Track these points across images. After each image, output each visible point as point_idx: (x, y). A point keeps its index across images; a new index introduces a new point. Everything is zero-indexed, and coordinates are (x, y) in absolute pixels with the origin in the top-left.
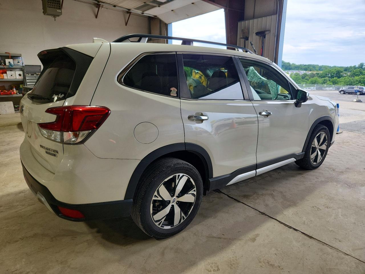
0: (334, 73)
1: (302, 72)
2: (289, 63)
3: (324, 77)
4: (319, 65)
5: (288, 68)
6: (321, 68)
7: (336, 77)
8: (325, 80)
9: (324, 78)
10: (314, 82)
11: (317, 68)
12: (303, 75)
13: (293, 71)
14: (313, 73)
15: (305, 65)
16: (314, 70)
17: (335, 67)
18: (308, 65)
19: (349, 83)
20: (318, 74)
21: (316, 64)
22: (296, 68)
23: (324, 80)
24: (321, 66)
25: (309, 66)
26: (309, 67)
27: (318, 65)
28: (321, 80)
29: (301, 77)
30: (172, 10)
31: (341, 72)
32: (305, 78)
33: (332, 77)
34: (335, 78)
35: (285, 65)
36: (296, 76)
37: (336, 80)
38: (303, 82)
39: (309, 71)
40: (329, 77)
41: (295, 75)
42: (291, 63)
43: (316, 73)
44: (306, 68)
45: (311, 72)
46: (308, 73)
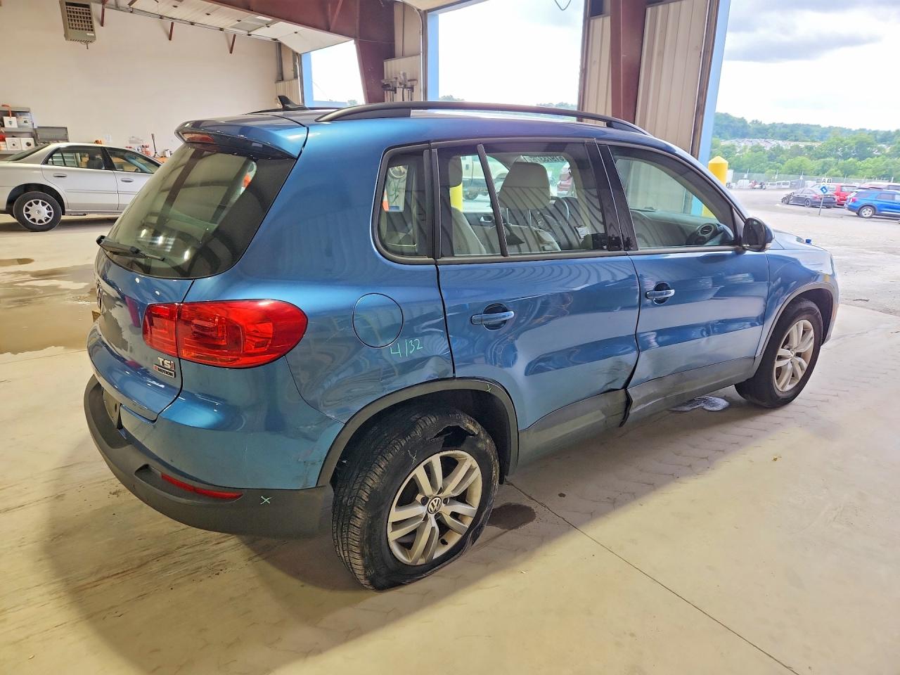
0: (850, 148)
1: (769, 145)
2: (743, 120)
3: (825, 156)
5: (740, 133)
6: (825, 133)
7: (854, 157)
8: (825, 163)
9: (822, 160)
10: (797, 168)
11: (816, 134)
12: (774, 150)
13: (751, 140)
14: (798, 147)
15: (785, 126)
16: (806, 138)
18: (794, 125)
19: (884, 173)
20: (810, 148)
21: (813, 124)
22: (760, 133)
23: (822, 164)
25: (795, 127)
26: (792, 131)
27: (818, 126)
28: (816, 164)
29: (765, 157)
31: (869, 144)
32: (777, 157)
33: (845, 156)
34: (851, 159)
35: (733, 125)
36: (753, 153)
37: (854, 164)
38: (770, 168)
39: (792, 140)
40: (837, 157)
41: (752, 151)
42: (749, 121)
43: (806, 147)
44: (788, 132)
45: (795, 143)
46: (786, 145)
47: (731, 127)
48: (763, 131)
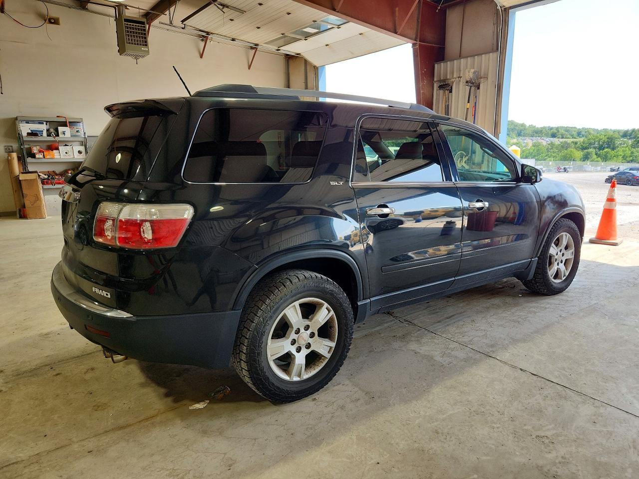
0: (604, 142)
1: (545, 142)
3: (586, 148)
4: (578, 128)
7: (607, 148)
8: (588, 153)
9: (586, 151)
12: (549, 144)
14: (566, 142)
16: (564, 137)
17: (605, 130)
20: (575, 143)
23: (586, 154)
24: (579, 129)
26: (558, 132)
28: (580, 154)
29: (544, 149)
30: (327, 45)
31: (616, 138)
32: (552, 150)
33: (601, 148)
34: (606, 150)
37: (609, 153)
38: (549, 157)
39: (558, 138)
40: (595, 148)
41: (534, 146)
43: (573, 142)
45: (564, 140)
46: (557, 141)
47: (516, 130)
48: (538, 132)
